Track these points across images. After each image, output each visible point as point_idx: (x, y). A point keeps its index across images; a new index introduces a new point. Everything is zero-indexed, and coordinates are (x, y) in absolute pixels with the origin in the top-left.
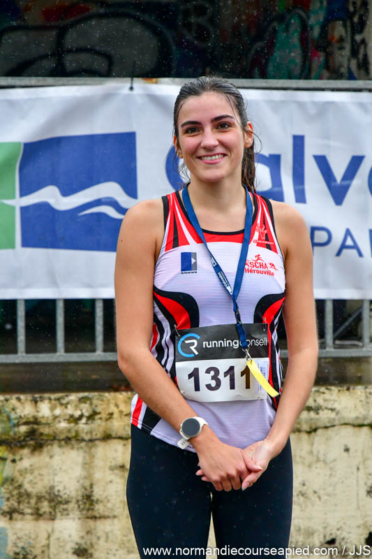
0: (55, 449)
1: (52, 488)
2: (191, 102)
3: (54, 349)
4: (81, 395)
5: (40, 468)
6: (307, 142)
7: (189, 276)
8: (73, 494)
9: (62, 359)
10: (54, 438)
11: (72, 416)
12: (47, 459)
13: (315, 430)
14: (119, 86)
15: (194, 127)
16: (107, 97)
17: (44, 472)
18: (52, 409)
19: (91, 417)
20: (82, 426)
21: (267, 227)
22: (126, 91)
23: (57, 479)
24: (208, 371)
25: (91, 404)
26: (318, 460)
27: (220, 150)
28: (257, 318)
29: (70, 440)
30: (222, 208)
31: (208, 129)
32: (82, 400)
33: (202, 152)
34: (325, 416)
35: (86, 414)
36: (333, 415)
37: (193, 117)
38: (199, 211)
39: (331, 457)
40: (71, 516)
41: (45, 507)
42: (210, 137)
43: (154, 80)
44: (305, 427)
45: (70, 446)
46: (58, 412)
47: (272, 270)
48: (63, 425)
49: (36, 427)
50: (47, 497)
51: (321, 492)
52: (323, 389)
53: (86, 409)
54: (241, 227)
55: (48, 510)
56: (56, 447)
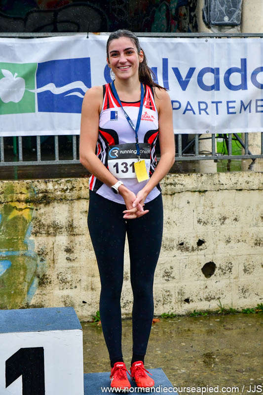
0: (56, 204)
1: (54, 222)
2: (114, 42)
3: (54, 159)
4: (67, 179)
5: (49, 213)
6: (169, 61)
7: (114, 121)
8: (64, 224)
9: (58, 163)
10: (55, 199)
11: (63, 189)
12: (52, 209)
13: (174, 194)
14: (82, 36)
15: (116, 54)
16: (76, 41)
17: (51, 214)
18: (54, 186)
19: (72, 189)
20: (68, 193)
21: (150, 99)
22: (85, 38)
23: (56, 218)
24: (122, 164)
25: (71, 183)
26: (175, 207)
27: (128, 64)
28: (145, 141)
29: (62, 200)
30: (129, 92)
31: (122, 54)
32: (67, 182)
33: (119, 65)
34: (178, 187)
35: (69, 188)
36: (182, 187)
37: (115, 49)
38: (119, 93)
39: (181, 206)
40: (63, 234)
41: (51, 230)
42: (123, 58)
43: (98, 33)
44: (169, 192)
45: (62, 203)
46: (56, 187)
47: (152, 119)
48: (59, 193)
49: (46, 194)
50: (52, 226)
51: (177, 222)
52: (177, 175)
53: (69, 186)
54: (138, 99)
55: (53, 232)
56: (56, 203)
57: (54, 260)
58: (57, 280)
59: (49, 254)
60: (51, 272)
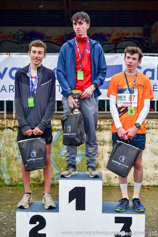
1: (103, 139)
3: (104, 110)
8: (108, 141)
9: (106, 113)
10: (104, 129)
11: (108, 124)
12: (102, 133)
14: (119, 55)
16: (117, 57)
17: (102, 136)
18: (104, 123)
20: (110, 126)
23: (104, 137)
29: (107, 129)
40: (107, 145)
41: (102, 143)
45: (107, 131)
46: (105, 123)
48: (106, 126)
49: (100, 126)
50: (102, 141)
55: (102, 144)
56: (104, 131)
57: (102, 157)
58: (104, 166)
59: (100, 154)
60: (101, 162)
